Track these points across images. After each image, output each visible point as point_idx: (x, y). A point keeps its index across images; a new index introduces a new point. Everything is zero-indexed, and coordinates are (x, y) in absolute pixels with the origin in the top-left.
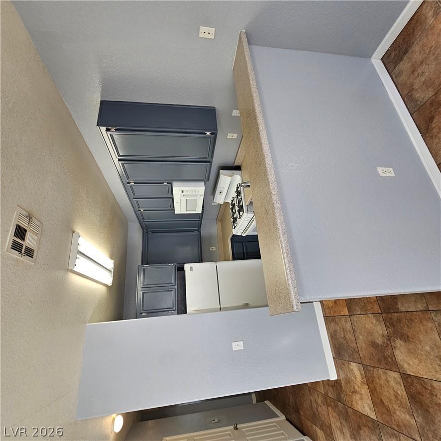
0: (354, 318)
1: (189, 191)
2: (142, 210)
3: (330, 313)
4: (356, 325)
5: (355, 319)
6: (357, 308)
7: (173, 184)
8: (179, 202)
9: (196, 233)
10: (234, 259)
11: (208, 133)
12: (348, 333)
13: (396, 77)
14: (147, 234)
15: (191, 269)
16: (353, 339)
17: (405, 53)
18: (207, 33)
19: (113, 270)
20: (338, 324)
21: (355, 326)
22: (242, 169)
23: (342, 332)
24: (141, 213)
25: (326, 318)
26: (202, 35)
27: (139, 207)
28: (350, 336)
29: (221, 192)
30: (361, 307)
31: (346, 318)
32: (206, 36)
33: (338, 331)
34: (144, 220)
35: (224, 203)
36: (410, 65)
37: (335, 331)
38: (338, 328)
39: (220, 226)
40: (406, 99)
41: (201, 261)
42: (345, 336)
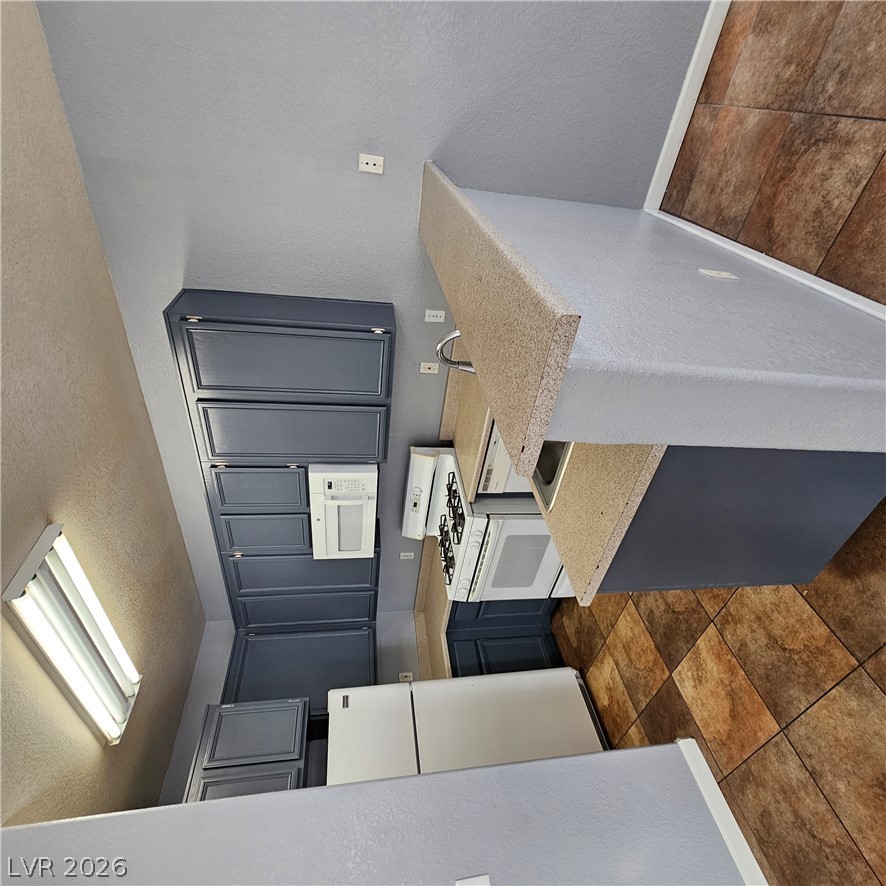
0: (799, 731)
1: (344, 484)
2: (238, 555)
3: (731, 758)
4: (811, 750)
5: (802, 731)
6: (795, 692)
7: (311, 467)
8: (323, 519)
9: (365, 632)
10: (455, 674)
11: (378, 331)
12: (802, 794)
13: (690, 213)
14: (245, 637)
15: (346, 701)
16: (823, 807)
17: (691, 181)
18: (371, 164)
19: (132, 702)
20: (761, 784)
21: (810, 756)
22: (456, 444)
23: (784, 806)
24: (236, 564)
25: (723, 782)
26: (363, 168)
27: (232, 544)
28: (811, 804)
29: (415, 505)
30: (802, 680)
31: (777, 743)
32: (370, 169)
33: (772, 808)
34: (240, 588)
35: (426, 537)
36: (704, 187)
37: (765, 814)
38: (766, 796)
39: (423, 621)
40: (717, 229)
41: (375, 681)
42: (796, 814)
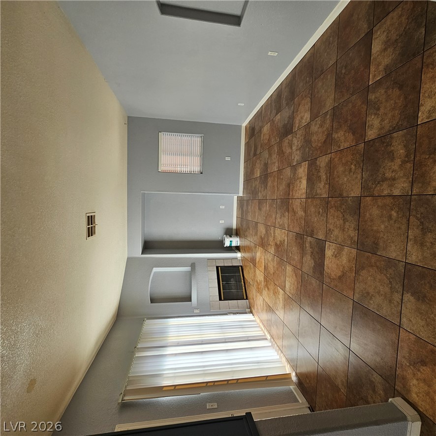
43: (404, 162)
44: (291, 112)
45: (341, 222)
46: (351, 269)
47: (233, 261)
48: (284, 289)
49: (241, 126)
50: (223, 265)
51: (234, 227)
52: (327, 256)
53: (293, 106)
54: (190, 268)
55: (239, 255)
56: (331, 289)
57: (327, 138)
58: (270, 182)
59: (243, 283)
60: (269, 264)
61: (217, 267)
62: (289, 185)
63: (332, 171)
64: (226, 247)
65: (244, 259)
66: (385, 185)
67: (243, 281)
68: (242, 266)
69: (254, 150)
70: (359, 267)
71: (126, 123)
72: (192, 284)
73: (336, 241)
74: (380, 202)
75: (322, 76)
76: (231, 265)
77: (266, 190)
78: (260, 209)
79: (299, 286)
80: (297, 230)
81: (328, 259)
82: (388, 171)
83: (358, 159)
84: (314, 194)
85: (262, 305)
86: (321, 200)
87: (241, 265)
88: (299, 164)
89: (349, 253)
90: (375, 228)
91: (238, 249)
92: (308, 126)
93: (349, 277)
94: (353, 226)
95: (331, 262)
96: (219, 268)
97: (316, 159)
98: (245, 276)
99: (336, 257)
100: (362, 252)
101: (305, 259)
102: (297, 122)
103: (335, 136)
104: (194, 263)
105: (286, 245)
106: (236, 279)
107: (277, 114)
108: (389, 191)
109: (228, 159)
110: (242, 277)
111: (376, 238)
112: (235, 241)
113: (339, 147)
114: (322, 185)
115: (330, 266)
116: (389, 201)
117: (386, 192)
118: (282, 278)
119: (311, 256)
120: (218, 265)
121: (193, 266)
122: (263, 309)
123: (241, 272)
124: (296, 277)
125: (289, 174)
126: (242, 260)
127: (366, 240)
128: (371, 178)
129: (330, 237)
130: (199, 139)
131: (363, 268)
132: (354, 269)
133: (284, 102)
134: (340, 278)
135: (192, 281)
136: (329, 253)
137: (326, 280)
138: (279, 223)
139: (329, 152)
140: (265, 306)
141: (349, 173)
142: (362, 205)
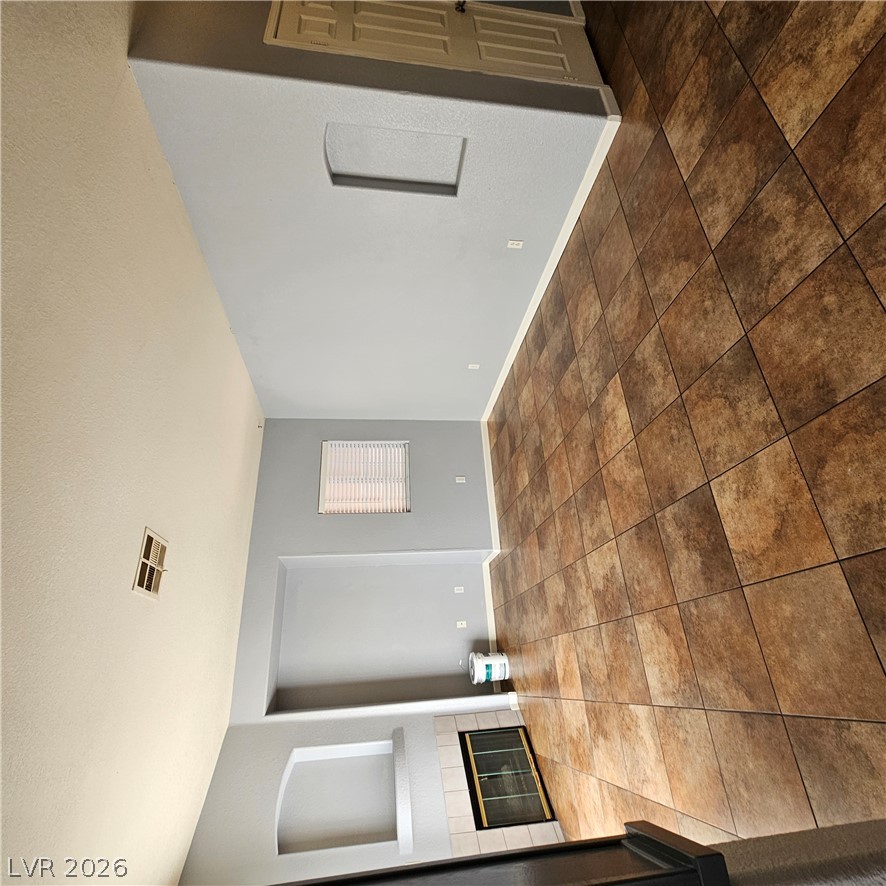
43: (799, 214)
44: (564, 329)
45: (727, 413)
46: (795, 492)
47: (501, 717)
48: (645, 698)
49: (479, 422)
50: (474, 727)
51: (492, 635)
52: (725, 511)
53: (566, 320)
54: (391, 742)
55: (511, 699)
56: (767, 584)
57: (641, 308)
58: (554, 473)
59: (535, 773)
60: (591, 661)
61: (462, 735)
62: (593, 446)
63: (669, 346)
64: (478, 684)
65: (525, 710)
66: (784, 274)
67: (533, 766)
68: (524, 728)
69: (511, 446)
70: (811, 469)
71: (263, 425)
72: (398, 784)
73: (731, 461)
74: (789, 308)
75: (603, 240)
76: (497, 726)
77: (547, 497)
78: (542, 546)
79: (684, 652)
80: (636, 517)
81: (729, 519)
82: (776, 250)
83: (712, 285)
84: (650, 413)
85: (599, 803)
86: (667, 414)
87: (523, 724)
88: (603, 391)
89: (774, 460)
90: (805, 359)
91: (506, 686)
92: (602, 319)
93: (799, 512)
94: (755, 398)
95: (740, 518)
96: (467, 735)
97: (633, 354)
98: (538, 751)
99: (746, 495)
100: (802, 430)
101: (675, 567)
102: (580, 333)
103: (654, 291)
104: (402, 729)
105: (621, 575)
106: (514, 763)
107: (540, 354)
108: (797, 275)
109: (460, 480)
110: (529, 756)
111: (817, 376)
112: (499, 667)
113: (669, 298)
114: (659, 387)
115: (741, 528)
116: (806, 290)
117: (792, 283)
118: (634, 671)
119: (687, 548)
120: (462, 729)
121: (398, 735)
122: (605, 814)
123: (525, 743)
124: (668, 634)
125: (588, 426)
126: (523, 712)
127: (798, 397)
128: (751, 289)
129: (716, 464)
130: (401, 450)
131: (821, 462)
132: (803, 482)
133: (549, 327)
134: (778, 535)
135: (397, 773)
136: (725, 502)
137: (746, 571)
138: (590, 538)
139: (652, 322)
140: (608, 799)
141: (706, 319)
142: (755, 346)
